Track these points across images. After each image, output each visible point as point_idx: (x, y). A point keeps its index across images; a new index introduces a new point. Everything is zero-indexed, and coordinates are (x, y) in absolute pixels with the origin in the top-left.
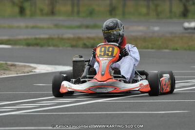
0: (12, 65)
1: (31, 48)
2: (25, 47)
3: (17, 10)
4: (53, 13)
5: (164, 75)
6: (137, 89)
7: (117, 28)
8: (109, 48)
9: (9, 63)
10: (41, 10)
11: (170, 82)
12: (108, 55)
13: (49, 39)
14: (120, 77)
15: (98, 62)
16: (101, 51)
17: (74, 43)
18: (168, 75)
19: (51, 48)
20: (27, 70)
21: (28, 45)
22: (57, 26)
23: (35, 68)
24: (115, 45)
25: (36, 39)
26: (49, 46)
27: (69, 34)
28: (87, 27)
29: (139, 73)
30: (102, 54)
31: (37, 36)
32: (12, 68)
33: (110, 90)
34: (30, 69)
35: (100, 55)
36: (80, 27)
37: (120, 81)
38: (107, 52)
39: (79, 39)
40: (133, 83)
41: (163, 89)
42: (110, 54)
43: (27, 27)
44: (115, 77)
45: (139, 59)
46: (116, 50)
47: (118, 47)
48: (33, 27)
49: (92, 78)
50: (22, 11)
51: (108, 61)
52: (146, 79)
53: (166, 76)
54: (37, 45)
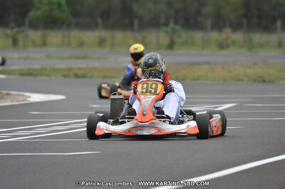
0: (7, 94)
1: (25, 78)
2: (19, 77)
3: (10, 41)
4: (44, 44)
5: (214, 115)
6: (184, 131)
7: (158, 65)
8: (152, 85)
9: (4, 92)
10: (34, 42)
11: (221, 123)
12: (150, 92)
13: (41, 69)
14: (164, 118)
15: (139, 100)
16: (142, 88)
17: (66, 73)
18: (218, 116)
19: (44, 78)
20: (21, 98)
21: (22, 75)
22: (48, 57)
23: (29, 97)
24: (159, 81)
25: (29, 69)
26: (42, 75)
27: (60, 65)
28: (78, 58)
29: (186, 113)
30: (144, 91)
31: (30, 67)
32: (8, 97)
33: (153, 132)
34: (24, 98)
35: (142, 92)
36: (70, 58)
37: (164, 121)
38: (150, 89)
39: (70, 69)
40: (179, 124)
41: (213, 132)
42: (153, 91)
43: (20, 58)
44: (158, 118)
45: (184, 98)
46: (160, 87)
47: (162, 83)
48: (26, 58)
49: (133, 118)
50: (15, 42)
51: (150, 100)
52: (194, 119)
53: (217, 117)
54: (30, 74)
